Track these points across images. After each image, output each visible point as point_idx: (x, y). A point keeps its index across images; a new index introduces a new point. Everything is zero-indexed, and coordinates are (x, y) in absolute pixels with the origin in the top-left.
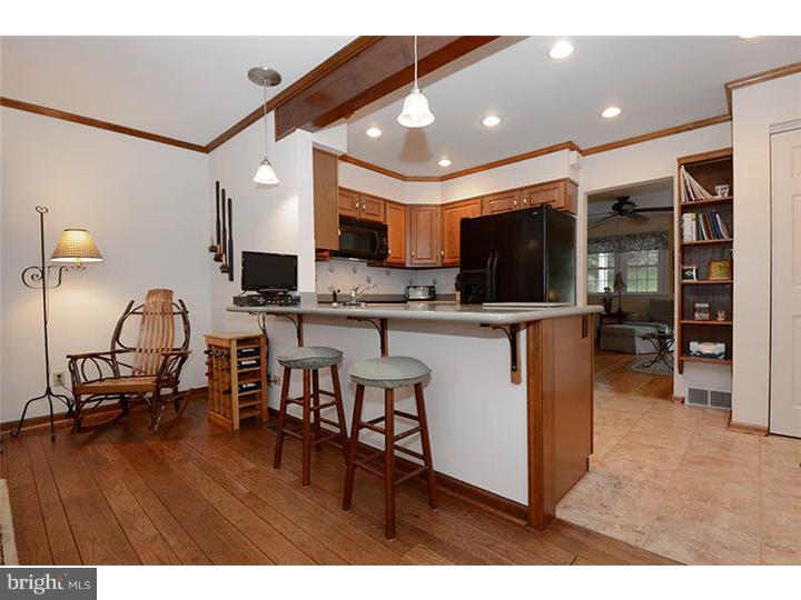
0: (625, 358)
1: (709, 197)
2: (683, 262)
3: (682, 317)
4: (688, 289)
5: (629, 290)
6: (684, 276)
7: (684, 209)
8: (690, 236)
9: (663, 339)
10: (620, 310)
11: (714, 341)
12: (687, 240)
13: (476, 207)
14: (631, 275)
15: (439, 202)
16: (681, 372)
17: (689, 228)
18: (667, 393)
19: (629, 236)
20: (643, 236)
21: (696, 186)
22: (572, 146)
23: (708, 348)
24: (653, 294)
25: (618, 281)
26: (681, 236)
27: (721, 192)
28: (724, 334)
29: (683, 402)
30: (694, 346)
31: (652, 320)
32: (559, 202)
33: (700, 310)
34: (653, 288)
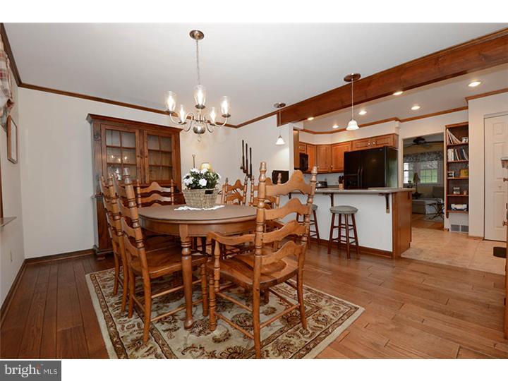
0: (421, 216)
1: (460, 142)
2: (448, 170)
3: (448, 193)
4: (450, 182)
5: (422, 182)
6: (448, 176)
7: (448, 147)
8: (451, 159)
9: (440, 205)
10: (417, 192)
11: (462, 204)
12: (450, 160)
13: (349, 145)
14: (422, 173)
15: (330, 143)
16: (447, 217)
17: (451, 155)
18: (441, 228)
19: (422, 154)
20: (429, 154)
21: (454, 137)
22: (397, 119)
23: (459, 207)
24: (435, 184)
25: (416, 177)
26: (447, 159)
27: (464, 141)
28: (465, 200)
29: (448, 230)
30: (453, 206)
31: (434, 197)
32: (390, 143)
33: (456, 190)
34: (435, 181)
